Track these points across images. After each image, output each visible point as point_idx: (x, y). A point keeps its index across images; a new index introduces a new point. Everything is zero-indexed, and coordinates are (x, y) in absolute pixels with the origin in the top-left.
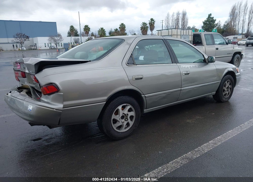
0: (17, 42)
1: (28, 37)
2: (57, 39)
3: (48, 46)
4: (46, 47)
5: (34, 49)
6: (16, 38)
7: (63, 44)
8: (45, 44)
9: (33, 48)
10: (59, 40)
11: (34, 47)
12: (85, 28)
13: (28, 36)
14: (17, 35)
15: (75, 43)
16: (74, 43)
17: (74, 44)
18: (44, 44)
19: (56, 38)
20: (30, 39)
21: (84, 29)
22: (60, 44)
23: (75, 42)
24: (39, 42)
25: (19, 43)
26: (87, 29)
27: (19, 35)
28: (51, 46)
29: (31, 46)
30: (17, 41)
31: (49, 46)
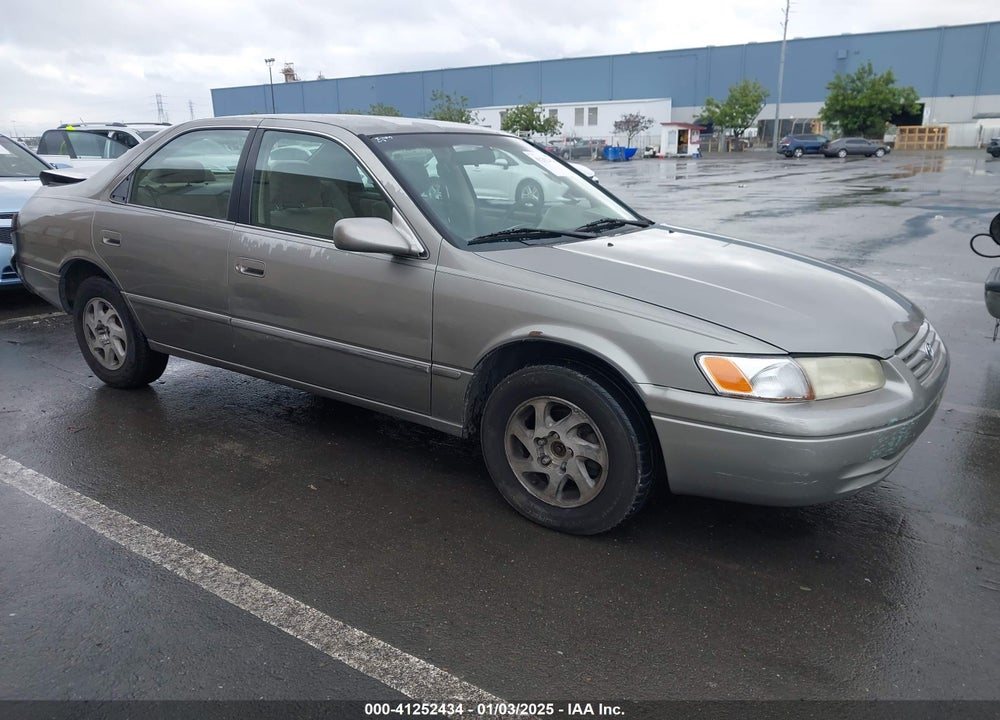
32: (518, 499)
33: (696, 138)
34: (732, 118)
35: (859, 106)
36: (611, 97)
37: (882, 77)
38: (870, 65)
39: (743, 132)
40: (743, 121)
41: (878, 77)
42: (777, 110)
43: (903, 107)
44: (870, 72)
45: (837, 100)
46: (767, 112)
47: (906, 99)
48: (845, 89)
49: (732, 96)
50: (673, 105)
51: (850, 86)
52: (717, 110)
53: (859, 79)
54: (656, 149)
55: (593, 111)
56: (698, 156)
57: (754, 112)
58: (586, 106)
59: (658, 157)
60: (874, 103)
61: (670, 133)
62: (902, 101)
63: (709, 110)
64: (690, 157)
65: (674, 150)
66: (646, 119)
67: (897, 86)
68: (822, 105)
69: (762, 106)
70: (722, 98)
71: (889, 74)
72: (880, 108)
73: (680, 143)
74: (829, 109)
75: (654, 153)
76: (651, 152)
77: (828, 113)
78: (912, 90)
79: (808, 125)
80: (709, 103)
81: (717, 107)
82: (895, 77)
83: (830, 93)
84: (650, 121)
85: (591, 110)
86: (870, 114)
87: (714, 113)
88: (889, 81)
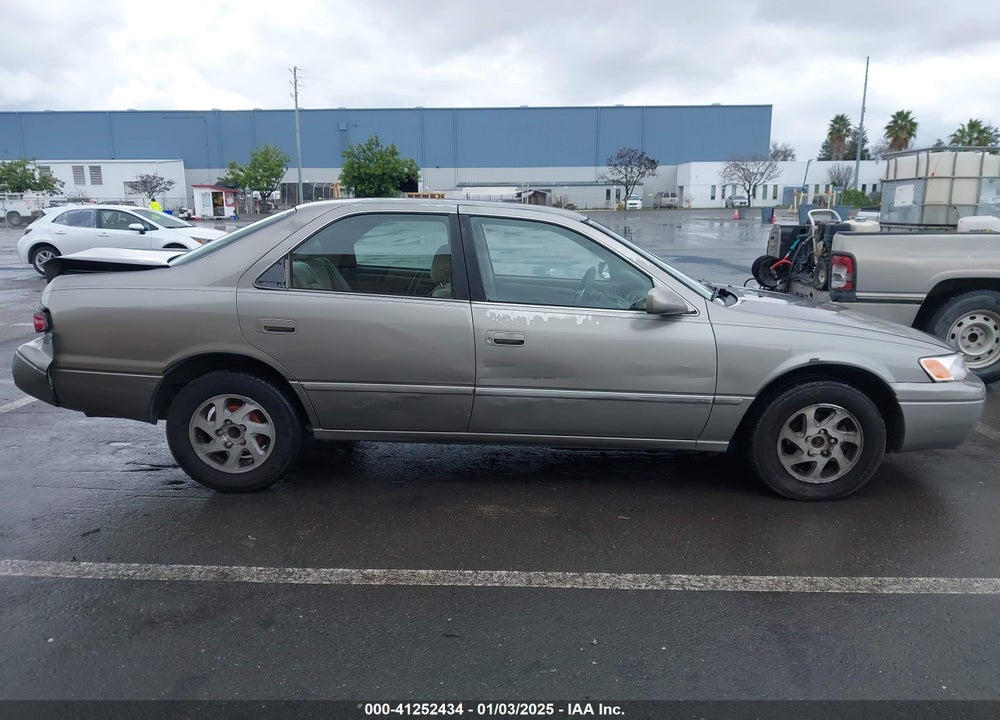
0: (617, 182)
1: (653, 164)
2: (755, 171)
3: (723, 197)
4: (713, 198)
5: (669, 207)
6: (615, 165)
7: (780, 190)
8: (714, 187)
9: (666, 201)
10: (762, 174)
11: (670, 198)
12: (895, 122)
13: (653, 161)
14: (621, 156)
15: (831, 187)
16: (827, 186)
17: (827, 191)
18: (710, 187)
19: (752, 167)
20: (661, 169)
21: (887, 128)
22: (770, 190)
23: (834, 184)
24: (693, 180)
25: (623, 184)
26: (902, 128)
27: (625, 156)
28: (730, 198)
29: (660, 194)
30: (616, 178)
31: (727, 197)
32: (789, 486)
33: (231, 200)
34: (258, 182)
35: (374, 175)
36: (113, 155)
37: (387, 149)
38: (377, 137)
39: (269, 195)
40: (268, 184)
41: (384, 149)
42: (300, 174)
43: (408, 176)
44: (377, 145)
45: (353, 167)
46: (290, 176)
47: (410, 169)
48: (358, 158)
49: (256, 160)
50: (187, 167)
51: (362, 155)
52: (242, 173)
53: (369, 150)
54: (190, 211)
55: (96, 170)
56: (235, 218)
57: (278, 176)
58: (86, 165)
59: (194, 219)
60: (386, 171)
61: (203, 195)
62: (406, 170)
63: (233, 173)
64: (228, 219)
65: (210, 212)
66: (165, 180)
67: (401, 157)
68: (339, 171)
69: (285, 170)
70: (245, 162)
71: (393, 147)
72: (391, 177)
73: (215, 205)
74: (347, 176)
75: (189, 215)
76: (186, 215)
77: (347, 179)
78: (412, 161)
79: (327, 189)
80: (233, 166)
81: (242, 171)
82: (397, 150)
83: (346, 161)
84: (170, 183)
85: (93, 169)
86: (382, 181)
87: (238, 175)
88: (394, 153)
